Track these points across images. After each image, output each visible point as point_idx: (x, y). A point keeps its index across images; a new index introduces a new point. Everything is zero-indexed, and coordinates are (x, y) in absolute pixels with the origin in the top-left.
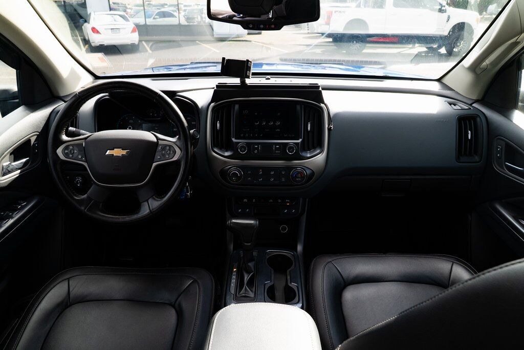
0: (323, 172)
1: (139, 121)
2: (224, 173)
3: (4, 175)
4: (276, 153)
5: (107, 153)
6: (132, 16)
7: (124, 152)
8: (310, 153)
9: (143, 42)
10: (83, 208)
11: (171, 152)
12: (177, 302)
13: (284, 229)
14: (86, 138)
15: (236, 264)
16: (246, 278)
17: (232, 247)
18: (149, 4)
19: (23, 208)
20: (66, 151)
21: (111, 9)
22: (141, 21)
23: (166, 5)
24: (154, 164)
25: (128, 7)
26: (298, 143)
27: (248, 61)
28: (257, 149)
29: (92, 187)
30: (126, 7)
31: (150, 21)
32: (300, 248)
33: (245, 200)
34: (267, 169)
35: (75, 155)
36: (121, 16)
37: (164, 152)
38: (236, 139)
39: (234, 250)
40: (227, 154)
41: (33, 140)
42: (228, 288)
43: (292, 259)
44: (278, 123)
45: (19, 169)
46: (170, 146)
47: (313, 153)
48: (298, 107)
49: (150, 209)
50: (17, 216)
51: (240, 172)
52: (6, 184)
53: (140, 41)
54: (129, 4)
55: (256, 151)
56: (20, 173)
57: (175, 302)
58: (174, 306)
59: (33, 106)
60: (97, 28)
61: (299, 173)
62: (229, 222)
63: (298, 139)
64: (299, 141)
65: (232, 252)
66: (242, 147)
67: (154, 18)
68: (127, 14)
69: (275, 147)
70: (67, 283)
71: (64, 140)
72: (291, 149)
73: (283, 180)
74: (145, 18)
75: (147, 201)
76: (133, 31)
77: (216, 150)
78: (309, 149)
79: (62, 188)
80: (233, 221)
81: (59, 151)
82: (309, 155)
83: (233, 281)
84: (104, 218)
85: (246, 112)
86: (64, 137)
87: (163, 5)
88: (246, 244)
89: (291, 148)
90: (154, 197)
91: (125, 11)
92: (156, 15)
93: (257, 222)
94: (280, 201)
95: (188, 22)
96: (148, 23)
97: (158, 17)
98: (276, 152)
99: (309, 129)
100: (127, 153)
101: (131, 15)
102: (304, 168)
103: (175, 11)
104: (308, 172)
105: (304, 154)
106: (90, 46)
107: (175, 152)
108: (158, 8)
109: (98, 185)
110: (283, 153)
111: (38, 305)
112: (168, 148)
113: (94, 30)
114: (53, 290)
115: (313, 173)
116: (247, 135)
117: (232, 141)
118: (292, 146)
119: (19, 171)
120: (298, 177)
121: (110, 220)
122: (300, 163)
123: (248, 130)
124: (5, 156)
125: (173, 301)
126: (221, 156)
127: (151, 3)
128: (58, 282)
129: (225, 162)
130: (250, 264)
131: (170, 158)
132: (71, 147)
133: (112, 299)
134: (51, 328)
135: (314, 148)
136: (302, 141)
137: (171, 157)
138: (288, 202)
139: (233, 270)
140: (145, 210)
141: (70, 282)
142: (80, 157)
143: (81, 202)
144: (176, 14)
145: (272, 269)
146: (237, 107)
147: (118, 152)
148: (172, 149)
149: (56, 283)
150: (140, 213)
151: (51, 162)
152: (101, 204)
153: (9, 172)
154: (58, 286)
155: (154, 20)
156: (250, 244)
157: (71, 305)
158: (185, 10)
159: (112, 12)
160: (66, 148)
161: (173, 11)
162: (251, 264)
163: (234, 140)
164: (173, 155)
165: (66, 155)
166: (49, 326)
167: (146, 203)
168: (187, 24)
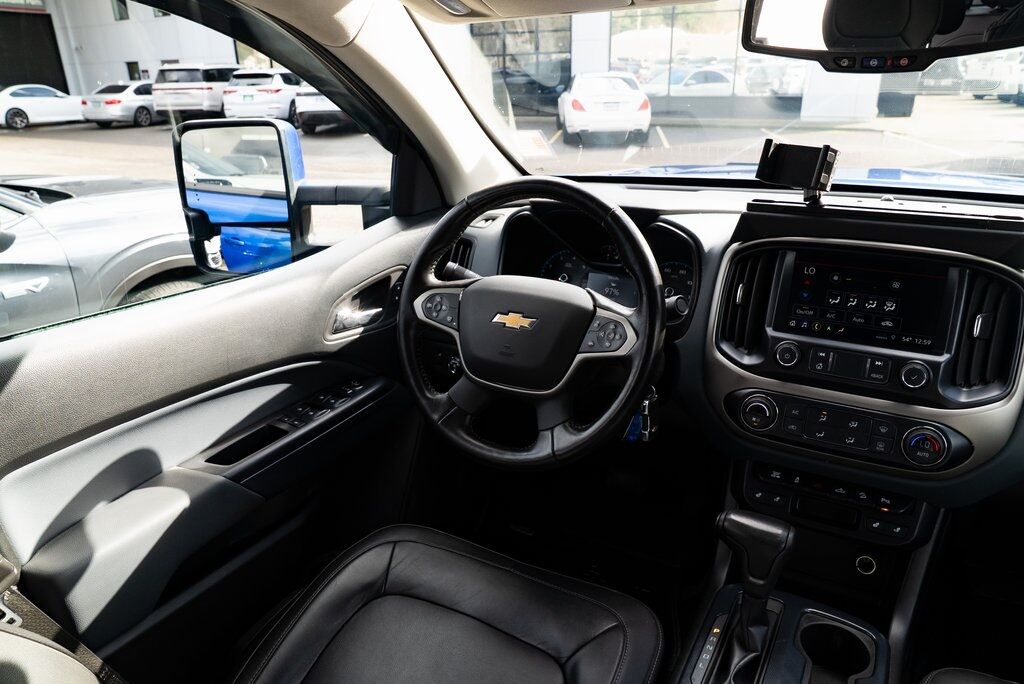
0: (1003, 449)
1: (584, 267)
2: (734, 402)
3: (336, 331)
4: (875, 379)
5: (495, 320)
6: (646, 81)
7: (526, 322)
8: (969, 394)
9: (658, 128)
10: (436, 417)
11: (617, 337)
12: (573, 660)
13: (867, 566)
14: (466, 286)
15: (722, 619)
16: (738, 660)
17: (723, 575)
18: (682, 59)
19: (355, 394)
20: (429, 305)
21: (610, 69)
22: (660, 89)
23: (715, 59)
24: (579, 357)
25: (644, 64)
26: (939, 364)
27: (827, 148)
28: (825, 360)
29: (460, 381)
30: (640, 66)
31: (677, 90)
32: (898, 629)
33: (776, 475)
34: (842, 413)
35: (442, 314)
36: (625, 80)
37: (602, 334)
38: (775, 329)
39: (728, 582)
40: (747, 360)
41: (395, 277)
42: (689, 671)
43: (871, 650)
44: (890, 307)
45: (363, 325)
46: (617, 324)
47: (976, 396)
48: (954, 273)
49: (553, 450)
50: (342, 406)
51: (772, 408)
52: (336, 349)
53: (652, 126)
54: (645, 60)
55: (820, 366)
56: (363, 332)
57: (569, 658)
58: (562, 667)
59: (409, 219)
60: (582, 101)
61: (925, 439)
62: (723, 517)
63: (941, 354)
64: (943, 358)
65: (722, 585)
66: (786, 350)
67: (686, 85)
68: (638, 78)
69: (873, 363)
70: (391, 549)
71: (430, 285)
72: (913, 374)
73: (880, 447)
74: (669, 84)
75: (552, 429)
76: (644, 106)
77: (725, 347)
78: (969, 384)
79: (409, 373)
80: (733, 517)
81: (418, 303)
82: (963, 399)
83: (706, 657)
84: (468, 445)
85: (811, 271)
86: (432, 279)
87: (708, 61)
88: (751, 578)
89: (913, 372)
90: (567, 424)
91: (636, 72)
92: (690, 78)
93: (791, 535)
94: (863, 496)
95: (750, 92)
96: (672, 94)
97: (693, 82)
98: (874, 375)
99: (976, 331)
100: (531, 324)
101: (645, 79)
102: (945, 429)
103: (730, 71)
104: (956, 441)
105: (949, 394)
106: (565, 132)
107: (624, 338)
108: (699, 65)
109: (468, 378)
110: (893, 382)
111: (335, 576)
112: (612, 327)
113: (576, 105)
114: (364, 557)
115: (968, 448)
116: (805, 325)
117: (766, 332)
118: (919, 367)
119: (361, 329)
120: (923, 450)
121: (478, 450)
122: (936, 415)
123: (811, 313)
124: (344, 299)
125: (566, 654)
126: (734, 361)
127: (687, 57)
128: (377, 543)
129: (741, 378)
130: (752, 629)
131: (614, 347)
132: (438, 299)
133: (455, 607)
134: (343, 626)
135: (985, 382)
136: (948, 362)
137: (616, 344)
138: (886, 505)
139: (711, 629)
140: (542, 450)
141: (396, 551)
142: (449, 319)
143: (435, 404)
144: (729, 76)
145: (809, 659)
146: (790, 258)
147: (514, 321)
148: (619, 330)
149: (374, 544)
150: (533, 452)
151: (402, 322)
152: (469, 417)
153: (345, 328)
154: (374, 551)
155: (685, 88)
156: (761, 582)
157: (386, 594)
158: (750, 69)
159: (613, 73)
160: (430, 299)
161: (725, 70)
162: (757, 632)
163: (770, 331)
164: (619, 342)
165: (427, 311)
166: (340, 621)
167: (549, 433)
168: (748, 94)
